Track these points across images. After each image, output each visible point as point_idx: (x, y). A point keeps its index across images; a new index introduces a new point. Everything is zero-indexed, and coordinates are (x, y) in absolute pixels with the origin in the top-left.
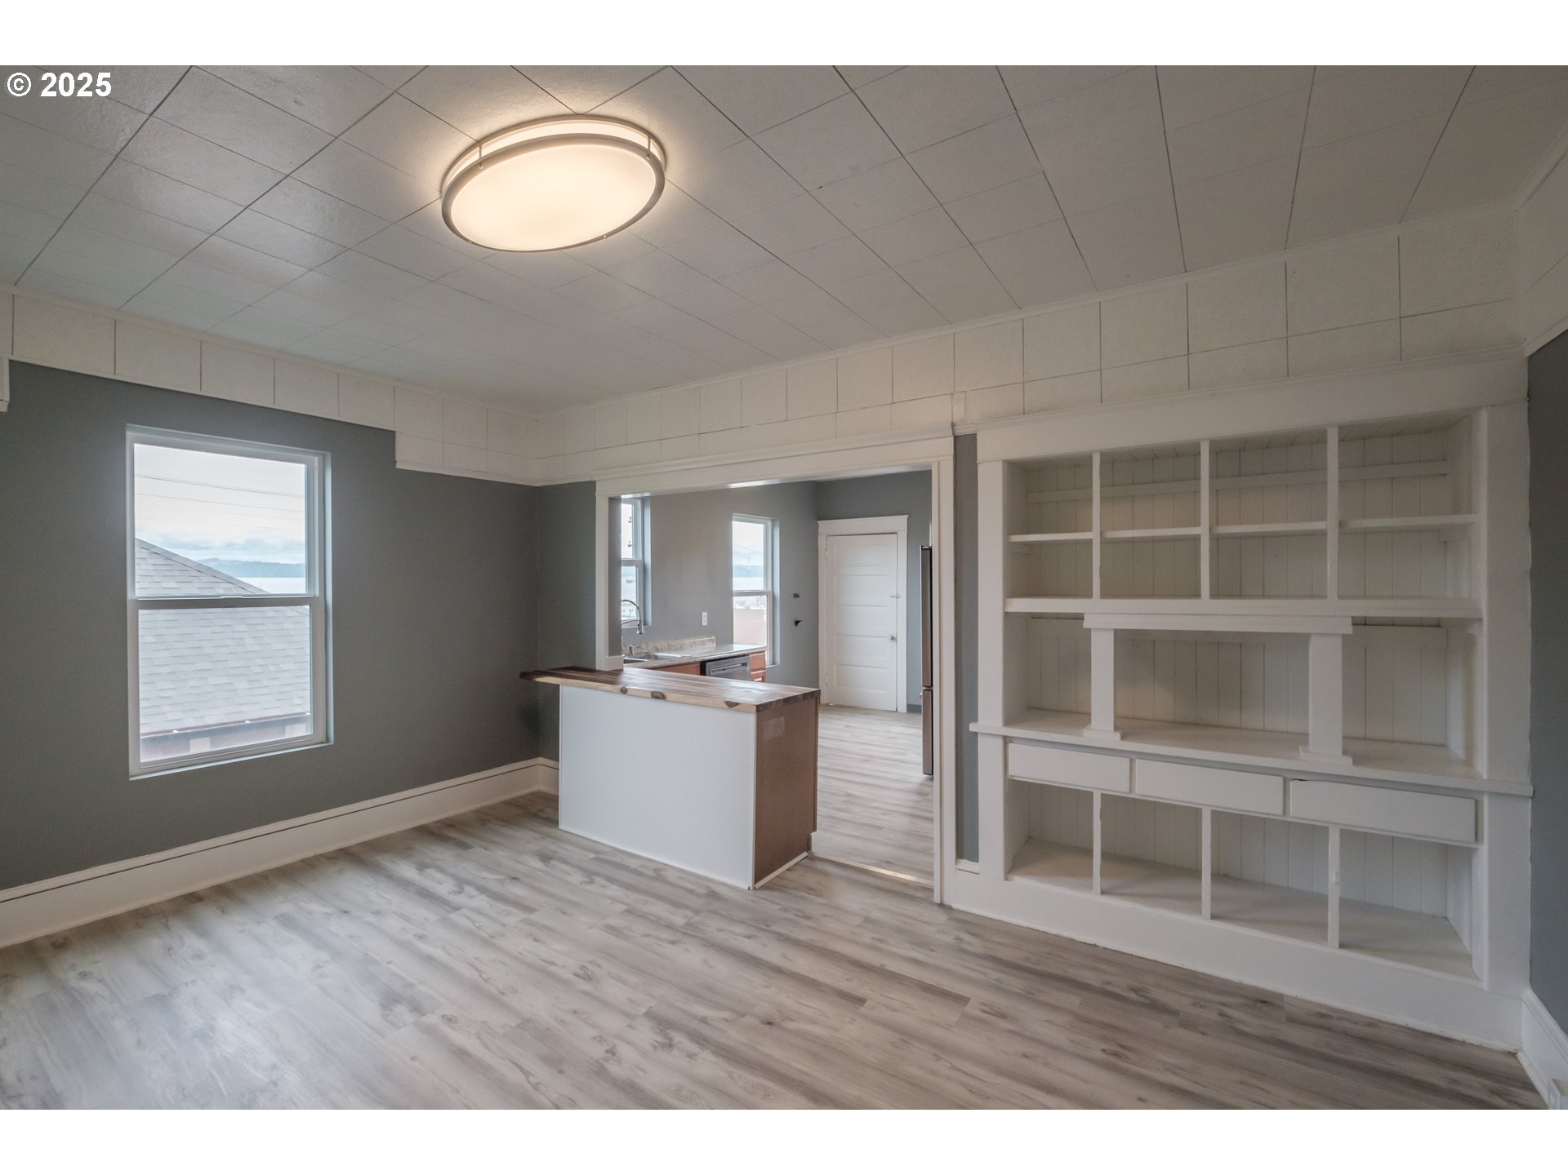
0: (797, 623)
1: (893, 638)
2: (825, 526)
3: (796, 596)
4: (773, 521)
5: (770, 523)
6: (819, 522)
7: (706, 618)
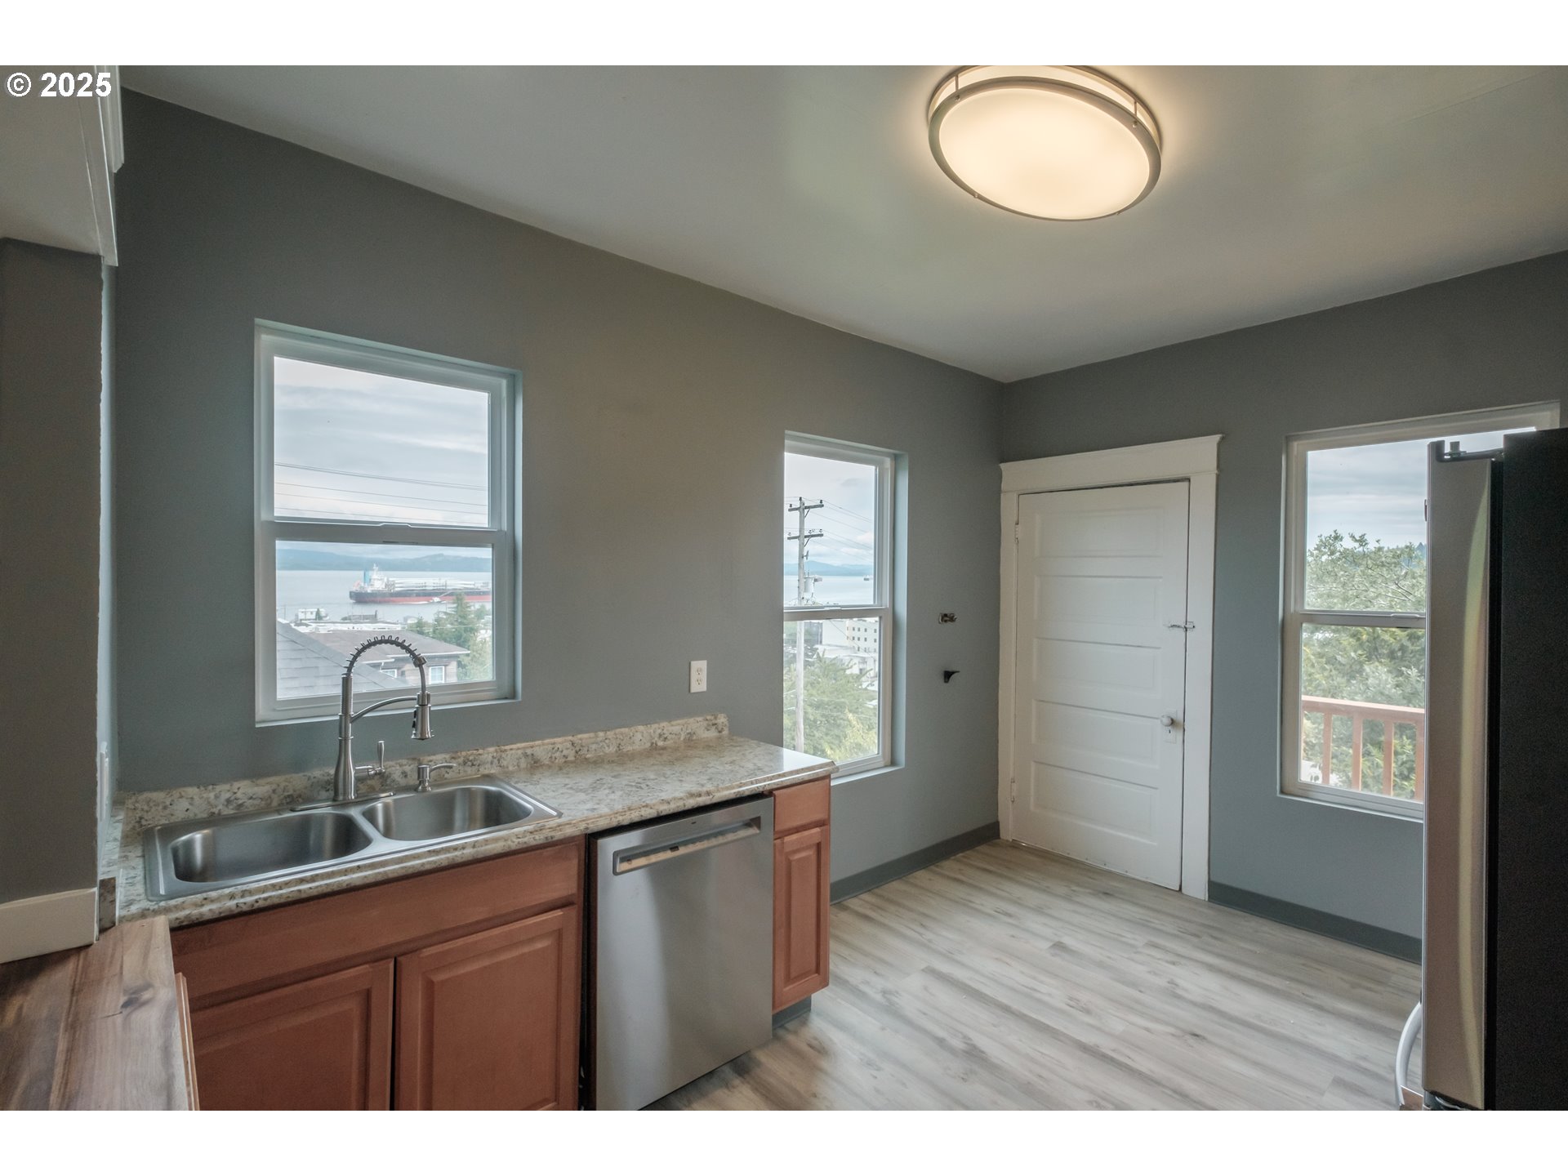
0: (948, 675)
1: (1173, 722)
2: (1015, 474)
3: (947, 618)
4: (896, 458)
5: (888, 463)
6: (1003, 466)
7: (704, 676)
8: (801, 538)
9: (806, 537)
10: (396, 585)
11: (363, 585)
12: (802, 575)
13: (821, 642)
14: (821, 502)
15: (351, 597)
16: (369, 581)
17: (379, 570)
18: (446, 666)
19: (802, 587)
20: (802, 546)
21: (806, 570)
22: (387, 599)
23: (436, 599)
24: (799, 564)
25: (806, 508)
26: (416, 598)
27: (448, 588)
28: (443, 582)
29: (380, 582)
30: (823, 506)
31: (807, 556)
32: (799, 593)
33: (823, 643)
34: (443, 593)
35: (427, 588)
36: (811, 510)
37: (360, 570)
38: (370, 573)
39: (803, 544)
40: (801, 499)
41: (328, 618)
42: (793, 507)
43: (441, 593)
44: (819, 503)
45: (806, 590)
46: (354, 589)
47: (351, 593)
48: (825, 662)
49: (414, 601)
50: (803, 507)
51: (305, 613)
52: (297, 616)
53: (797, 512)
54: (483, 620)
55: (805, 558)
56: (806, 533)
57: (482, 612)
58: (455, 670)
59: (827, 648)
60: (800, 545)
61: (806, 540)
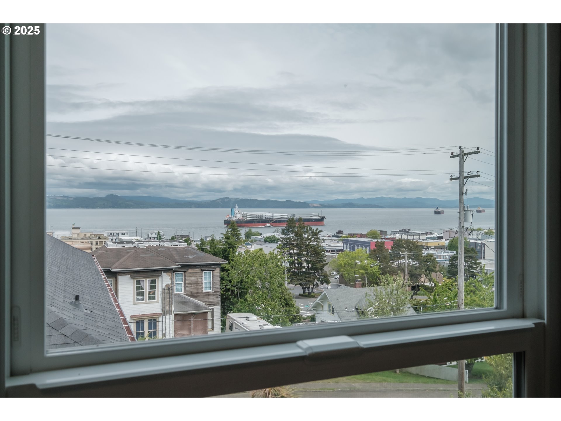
8: (461, 179)
9: (465, 178)
10: (248, 216)
11: (231, 216)
12: (462, 208)
13: (484, 258)
14: (478, 149)
15: (225, 223)
16: (233, 213)
17: (238, 208)
18: (213, 271)
19: (462, 218)
20: (462, 185)
21: (465, 203)
22: (243, 224)
23: (268, 225)
24: (460, 200)
25: (465, 154)
26: (257, 224)
27: (274, 218)
28: (271, 214)
29: (240, 214)
30: (479, 152)
31: (466, 193)
32: (460, 223)
33: (486, 258)
34: (272, 221)
35: (263, 218)
36: (469, 156)
37: (228, 208)
38: (234, 209)
39: (463, 183)
40: (460, 147)
41: (164, 237)
42: (454, 154)
43: (271, 221)
44: (475, 150)
45: (466, 220)
46: (226, 219)
47: (224, 221)
48: (486, 273)
49: (257, 226)
50: (463, 154)
51: (152, 233)
52: (148, 235)
53: (458, 158)
54: (250, 239)
55: (464, 194)
56: (465, 175)
57: (249, 234)
58: (219, 274)
59: (488, 262)
60: (460, 184)
61: (465, 180)
